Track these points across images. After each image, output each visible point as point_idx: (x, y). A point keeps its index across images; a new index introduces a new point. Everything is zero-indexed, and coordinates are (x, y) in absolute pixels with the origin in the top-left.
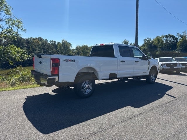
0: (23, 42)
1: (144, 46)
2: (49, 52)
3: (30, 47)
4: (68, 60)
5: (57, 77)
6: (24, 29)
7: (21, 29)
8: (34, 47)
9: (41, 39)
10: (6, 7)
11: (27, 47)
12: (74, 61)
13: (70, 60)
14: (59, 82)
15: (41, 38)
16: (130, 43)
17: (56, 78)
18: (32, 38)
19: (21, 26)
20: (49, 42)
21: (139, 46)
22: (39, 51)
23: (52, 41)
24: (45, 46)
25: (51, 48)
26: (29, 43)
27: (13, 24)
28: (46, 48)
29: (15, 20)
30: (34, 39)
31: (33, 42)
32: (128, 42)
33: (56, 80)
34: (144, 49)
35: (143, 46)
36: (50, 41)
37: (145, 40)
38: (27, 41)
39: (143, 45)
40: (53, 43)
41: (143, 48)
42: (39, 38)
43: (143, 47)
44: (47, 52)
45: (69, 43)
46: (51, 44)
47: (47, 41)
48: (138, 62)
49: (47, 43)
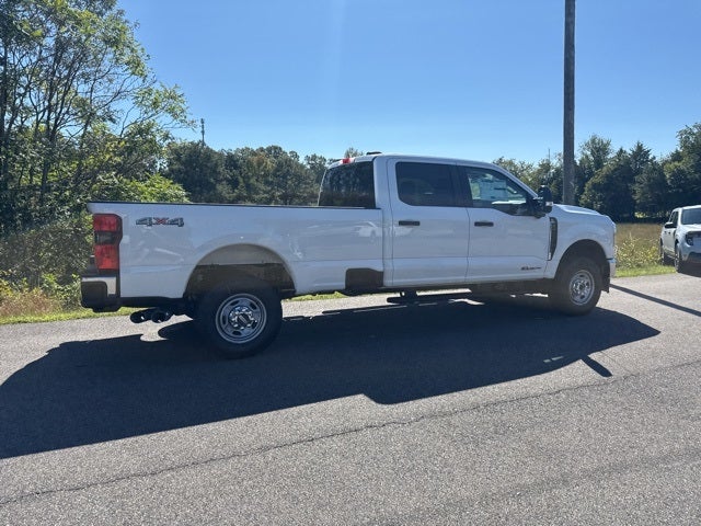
0: (216, 165)
1: (679, 161)
2: (299, 197)
3: (241, 180)
4: (154, 221)
5: (114, 280)
6: (189, 118)
7: (182, 121)
8: (253, 181)
9: (275, 151)
10: (132, 51)
11: (229, 182)
12: (179, 222)
13: (161, 221)
14: (122, 295)
15: (276, 148)
16: (617, 150)
17: (110, 282)
18: (247, 149)
19: (183, 111)
20: (302, 160)
21: (658, 160)
22: (265, 192)
23: (314, 157)
24: (284, 177)
25: (305, 184)
26: (236, 167)
27: (155, 104)
28: (290, 182)
29: (161, 90)
30: (254, 153)
31: (249, 164)
32: (608, 144)
33: (111, 290)
34: (682, 172)
35: (674, 160)
36: (307, 158)
37: (681, 133)
38: (231, 161)
39: (673, 155)
40: (317, 165)
41: (672, 166)
42: (269, 149)
43: (676, 163)
44: (294, 196)
46: (308, 167)
47: (297, 156)
48: (491, 224)
49: (297, 164)
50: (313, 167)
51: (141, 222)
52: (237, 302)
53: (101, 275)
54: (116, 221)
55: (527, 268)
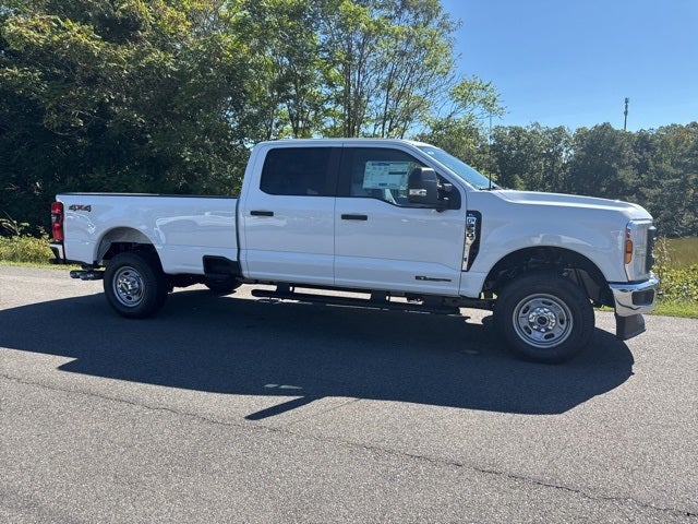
4: (77, 207)
11: (636, 166)
12: (88, 208)
13: (80, 207)
17: (60, 247)
26: (648, 148)
30: (681, 130)
38: (643, 142)
48: (364, 218)
51: (71, 208)
53: (57, 243)
54: (61, 206)
55: (425, 279)
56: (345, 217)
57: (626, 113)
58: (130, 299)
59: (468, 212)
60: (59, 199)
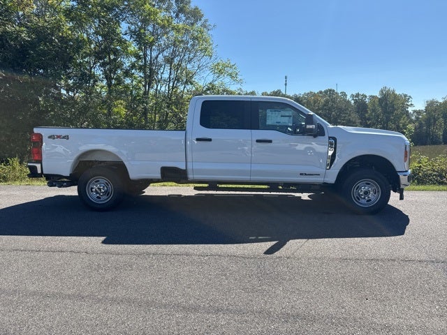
4: (56, 137)
5: (40, 165)
9: (330, 92)
12: (66, 137)
13: (59, 137)
14: (44, 172)
15: (330, 90)
18: (311, 92)
20: (349, 98)
23: (358, 95)
33: (39, 170)
36: (352, 96)
40: (359, 100)
42: (326, 92)
45: (405, 96)
46: (353, 102)
47: (345, 95)
49: (345, 100)
50: (356, 102)
51: (50, 137)
52: (98, 181)
53: (34, 163)
54: (40, 136)
55: (306, 174)
56: (258, 141)
57: (286, 84)
58: (100, 198)
59: (329, 138)
60: (36, 130)
